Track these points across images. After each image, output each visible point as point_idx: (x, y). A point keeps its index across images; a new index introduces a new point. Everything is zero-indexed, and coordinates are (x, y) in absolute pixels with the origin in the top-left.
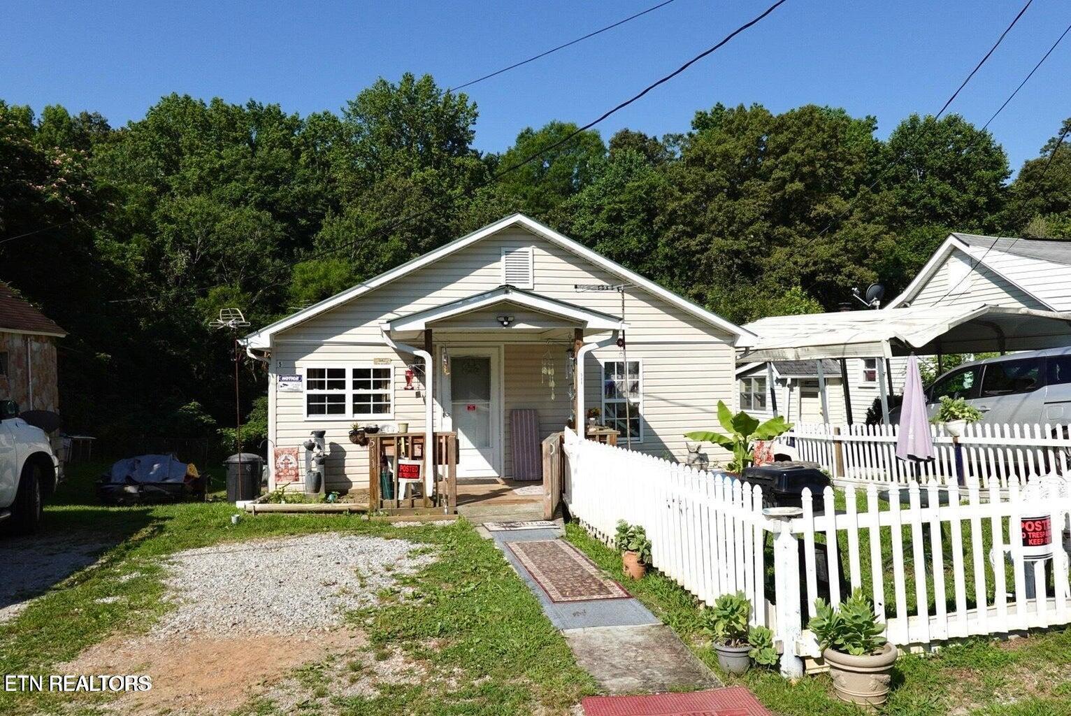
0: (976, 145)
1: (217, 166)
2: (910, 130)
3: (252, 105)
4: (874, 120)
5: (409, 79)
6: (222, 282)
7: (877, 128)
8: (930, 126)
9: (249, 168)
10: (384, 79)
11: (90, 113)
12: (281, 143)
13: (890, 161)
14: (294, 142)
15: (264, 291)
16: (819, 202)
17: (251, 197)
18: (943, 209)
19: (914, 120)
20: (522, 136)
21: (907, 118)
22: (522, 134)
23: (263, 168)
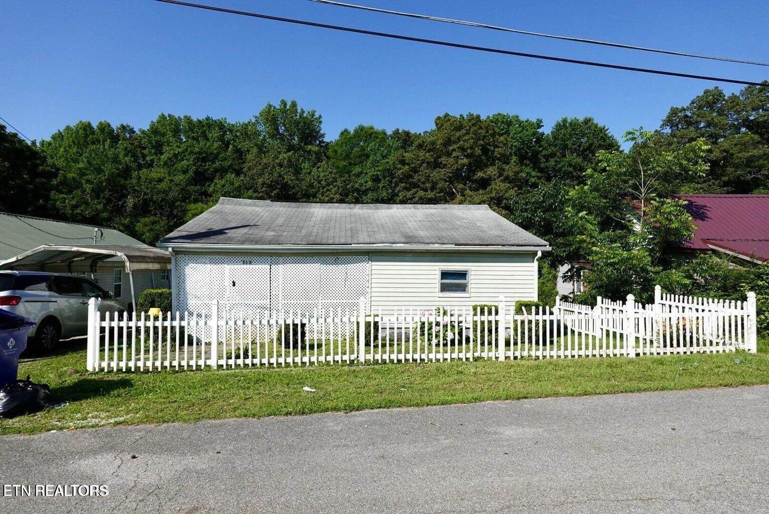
0: (597, 135)
1: (176, 152)
2: (562, 126)
3: (208, 119)
4: (541, 121)
5: (284, 103)
6: (155, 215)
7: (543, 126)
8: (574, 125)
9: (192, 153)
10: (271, 104)
11: (125, 124)
12: (219, 139)
13: (550, 145)
14: (226, 139)
15: (177, 220)
16: (481, 171)
17: (191, 168)
18: (577, 173)
19: (565, 121)
20: (342, 133)
21: (560, 120)
22: (342, 132)
23: (200, 153)
